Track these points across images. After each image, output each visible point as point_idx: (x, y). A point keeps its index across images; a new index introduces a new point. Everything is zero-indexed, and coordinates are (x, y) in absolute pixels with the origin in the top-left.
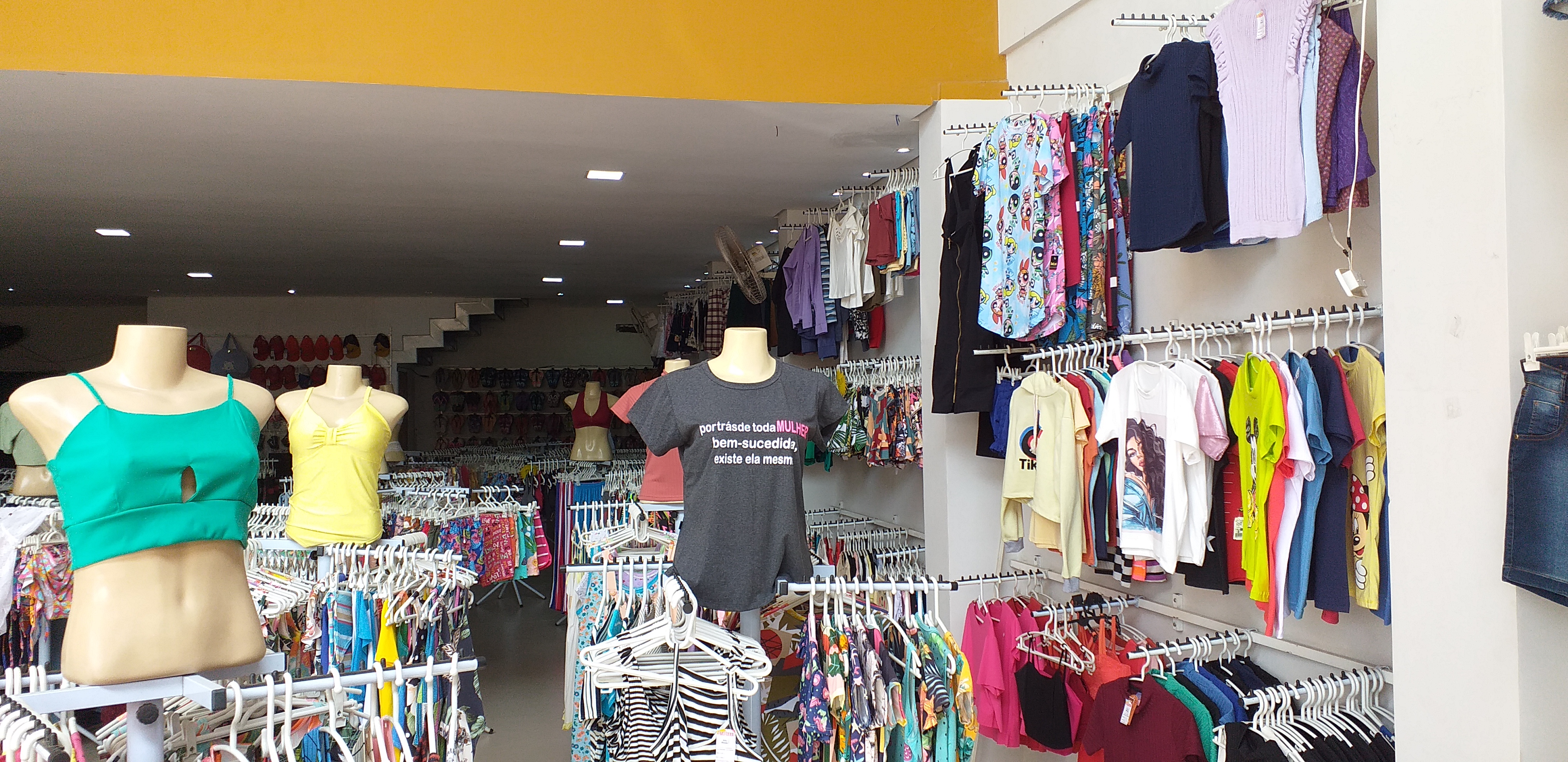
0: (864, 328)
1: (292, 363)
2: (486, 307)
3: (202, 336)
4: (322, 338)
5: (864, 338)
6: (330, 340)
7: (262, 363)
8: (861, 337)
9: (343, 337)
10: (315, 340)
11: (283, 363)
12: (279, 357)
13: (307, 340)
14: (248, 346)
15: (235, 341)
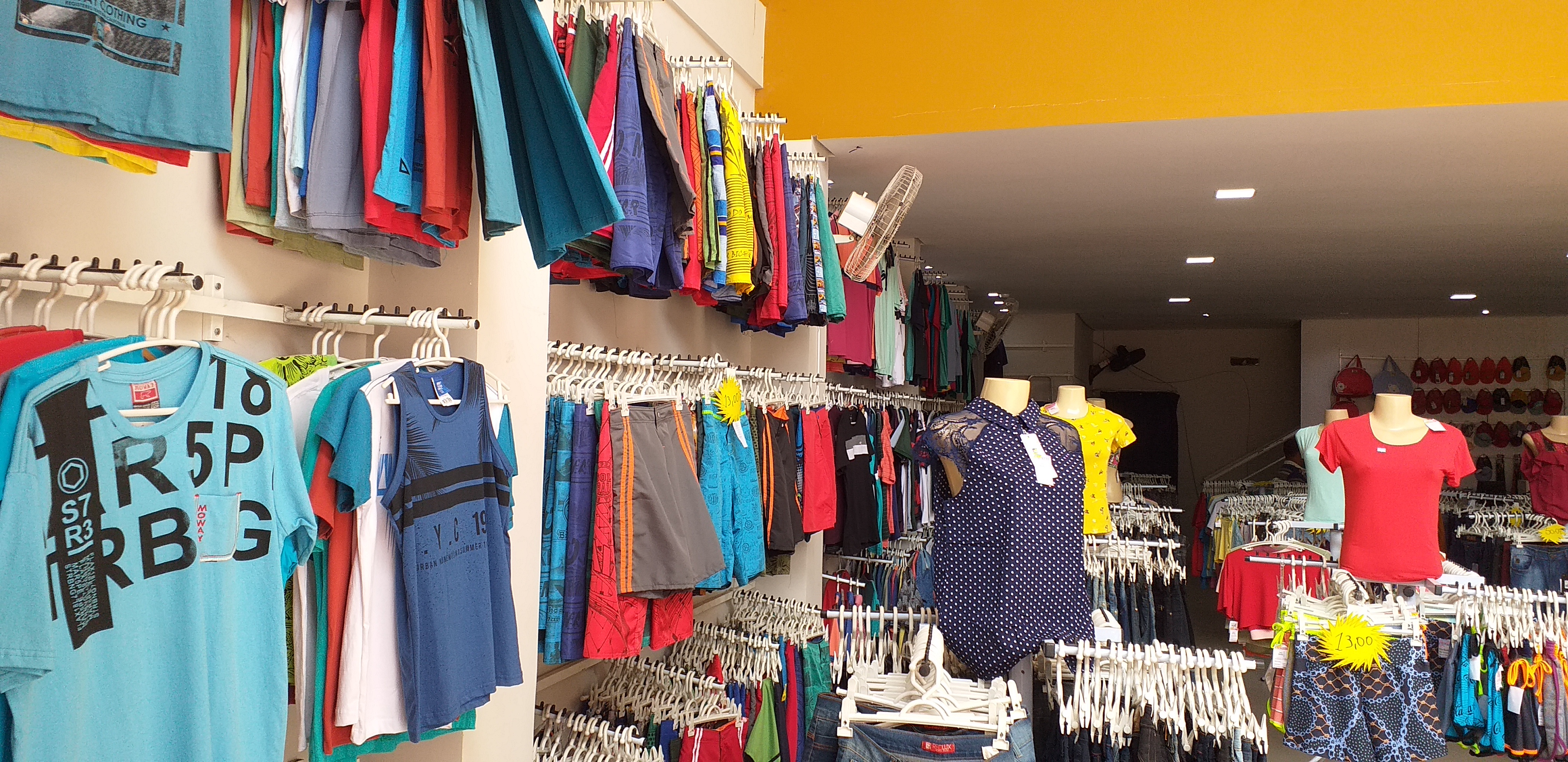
1: (1456, 387)
3: (1358, 359)
4: (1488, 361)
6: (1496, 363)
7: (1421, 386)
9: (1511, 359)
10: (1479, 363)
11: (1444, 387)
12: (1443, 379)
13: (1471, 363)
14: (1407, 370)
15: (1394, 364)
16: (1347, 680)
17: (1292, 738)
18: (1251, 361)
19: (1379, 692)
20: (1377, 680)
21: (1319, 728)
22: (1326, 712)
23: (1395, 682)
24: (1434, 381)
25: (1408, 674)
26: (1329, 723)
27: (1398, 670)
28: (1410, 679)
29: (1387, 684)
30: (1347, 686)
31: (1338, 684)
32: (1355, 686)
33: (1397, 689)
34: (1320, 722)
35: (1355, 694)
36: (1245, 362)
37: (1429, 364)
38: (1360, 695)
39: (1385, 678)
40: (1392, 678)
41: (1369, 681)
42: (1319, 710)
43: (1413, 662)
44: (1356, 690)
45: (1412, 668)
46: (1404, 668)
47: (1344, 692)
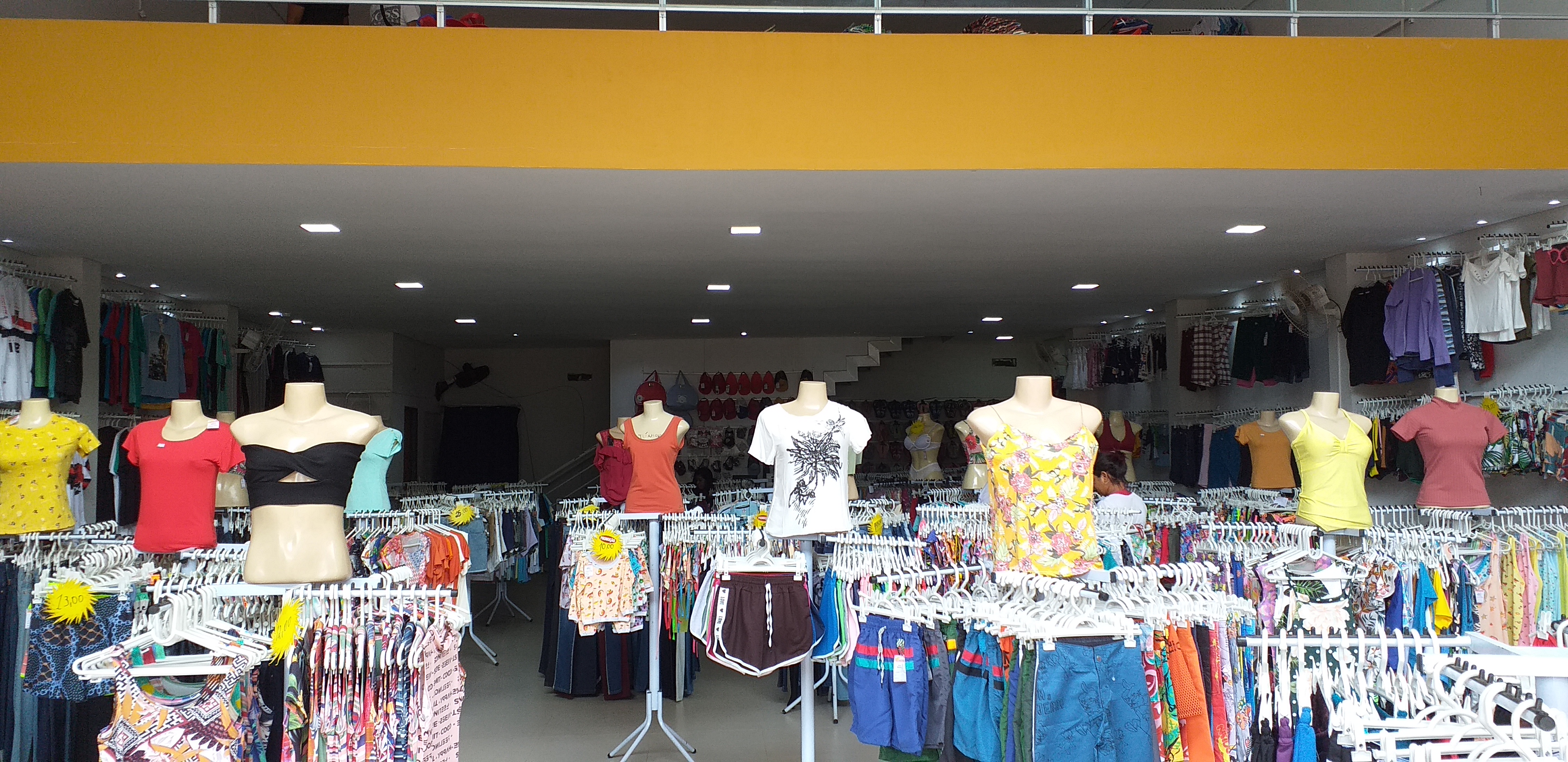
0: (1480, 359)
1: (732, 397)
2: (894, 344)
3: (656, 373)
4: (756, 375)
5: (1481, 368)
6: (763, 377)
7: (706, 397)
8: (1478, 367)
9: (774, 373)
10: (750, 377)
11: (723, 397)
12: (722, 390)
13: (744, 376)
14: (695, 382)
15: (684, 377)
16: (67, 632)
17: (27, 684)
18: (586, 377)
19: (93, 640)
20: (91, 630)
21: (43, 674)
22: (51, 660)
23: (105, 631)
24: (715, 392)
25: (113, 624)
26: (52, 669)
27: (107, 620)
28: (114, 627)
29: (99, 633)
30: (67, 637)
31: (62, 637)
32: (74, 637)
33: (106, 636)
34: (45, 669)
35: (73, 643)
36: (580, 377)
37: (712, 377)
38: (77, 644)
39: (98, 628)
40: (102, 628)
41: (85, 632)
42: (45, 660)
43: (119, 613)
44: (74, 640)
45: (117, 618)
46: (111, 619)
47: (66, 642)
